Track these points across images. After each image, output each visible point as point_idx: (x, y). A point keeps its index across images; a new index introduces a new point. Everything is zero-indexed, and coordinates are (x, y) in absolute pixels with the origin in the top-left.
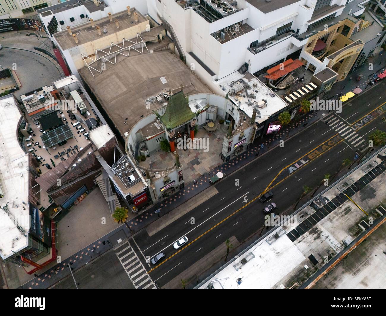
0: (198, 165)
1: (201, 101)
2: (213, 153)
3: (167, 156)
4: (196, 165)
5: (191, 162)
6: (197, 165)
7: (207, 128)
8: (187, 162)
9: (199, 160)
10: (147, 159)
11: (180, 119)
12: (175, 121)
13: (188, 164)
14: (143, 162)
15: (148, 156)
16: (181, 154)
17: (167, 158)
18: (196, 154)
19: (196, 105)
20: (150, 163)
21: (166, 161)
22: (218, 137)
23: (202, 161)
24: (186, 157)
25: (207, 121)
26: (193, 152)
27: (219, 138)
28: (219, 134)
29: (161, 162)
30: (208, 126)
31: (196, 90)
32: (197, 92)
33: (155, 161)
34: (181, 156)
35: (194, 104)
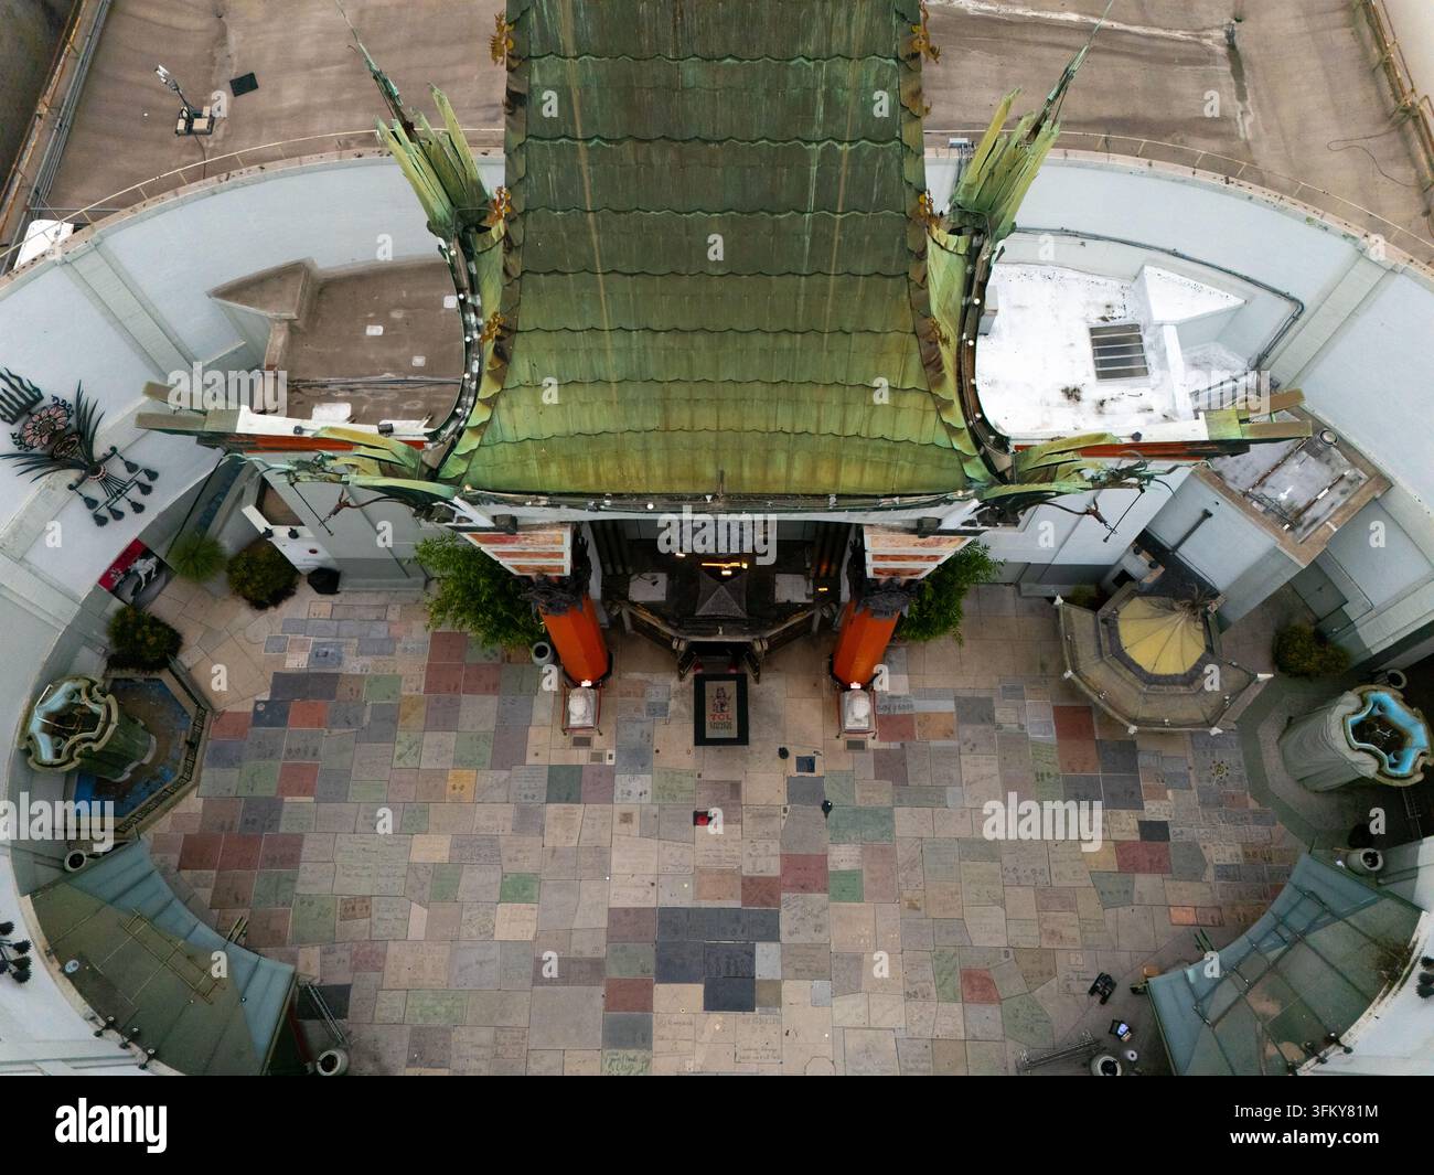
0: (717, 1020)
1: (1215, 300)
2: (968, 976)
3: (493, 688)
4: (697, 990)
5: (670, 919)
6: (713, 1003)
7: (1086, 651)
8: (629, 896)
9: (767, 961)
10: (306, 604)
11: (706, 418)
12: (598, 416)
13: (620, 919)
14: (244, 614)
15: (326, 580)
16: (638, 757)
17: (480, 711)
18: (789, 861)
19: (1122, 317)
20: (297, 662)
21: (450, 739)
22: (1154, 810)
23: (793, 991)
24: (653, 829)
25: (1138, 565)
26: (764, 815)
27: (1154, 831)
28: (1179, 781)
29: (388, 721)
30: (1111, 626)
31: (1231, 136)
32: (1234, 166)
33: (353, 665)
34: (622, 782)
35: (1109, 292)
